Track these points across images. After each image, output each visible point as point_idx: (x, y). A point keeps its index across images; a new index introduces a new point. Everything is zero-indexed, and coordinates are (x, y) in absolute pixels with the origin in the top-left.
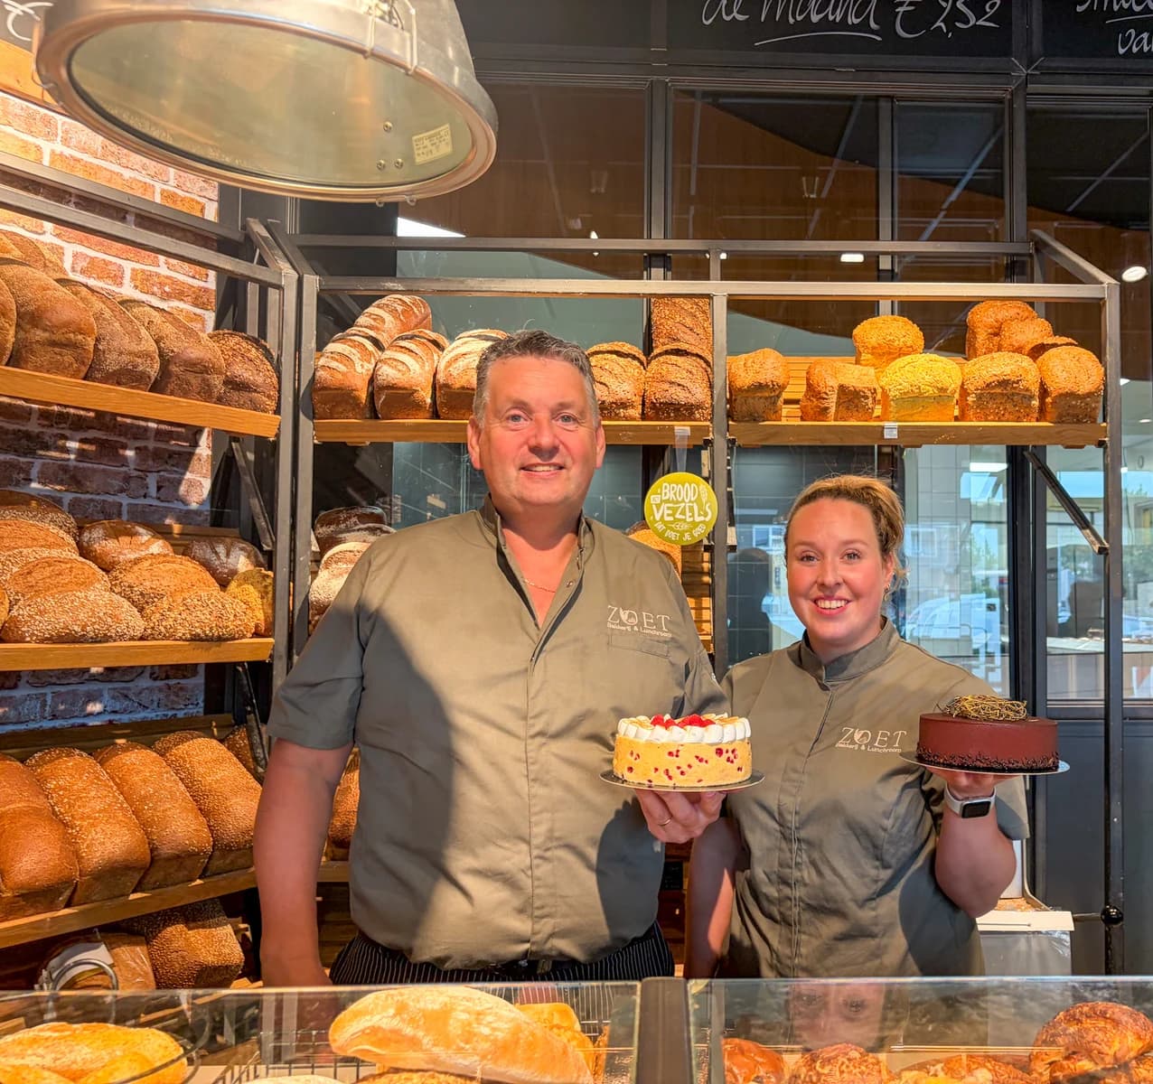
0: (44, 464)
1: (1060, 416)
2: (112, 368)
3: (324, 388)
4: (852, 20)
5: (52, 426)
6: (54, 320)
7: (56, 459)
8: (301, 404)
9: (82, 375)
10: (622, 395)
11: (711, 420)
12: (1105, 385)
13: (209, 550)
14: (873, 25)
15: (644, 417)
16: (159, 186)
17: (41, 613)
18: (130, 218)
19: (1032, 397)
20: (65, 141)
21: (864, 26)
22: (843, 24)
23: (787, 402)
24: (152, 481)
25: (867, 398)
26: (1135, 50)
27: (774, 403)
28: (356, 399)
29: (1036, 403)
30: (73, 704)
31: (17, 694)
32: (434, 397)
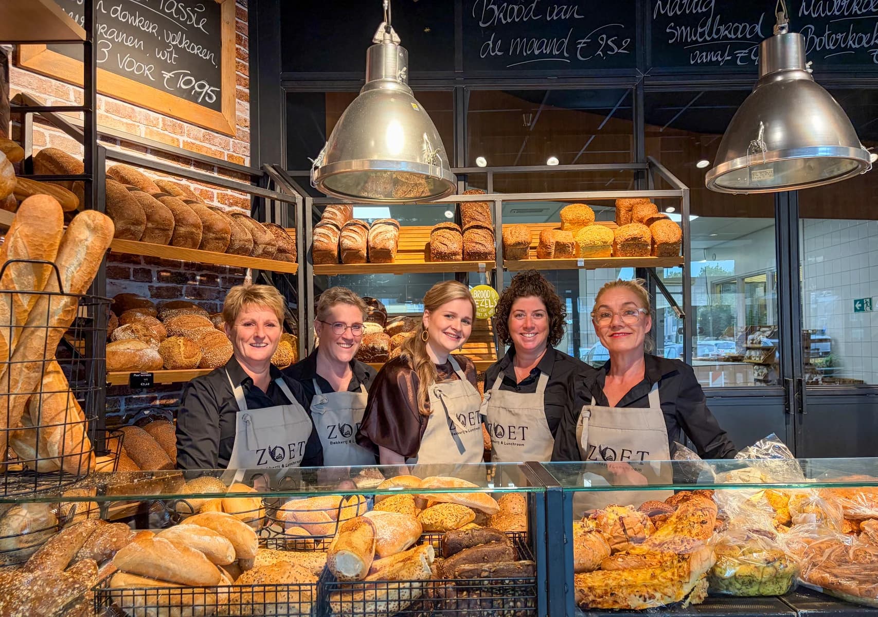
0: (187, 288)
1: (661, 253)
2: (236, 247)
3: (318, 251)
4: (555, 52)
5: (190, 269)
6: (217, 229)
7: (192, 285)
8: (307, 257)
9: (225, 251)
10: (454, 249)
11: (496, 260)
12: (683, 238)
14: (566, 54)
15: (463, 259)
16: (226, 152)
17: (215, 355)
18: (216, 169)
19: (648, 245)
20: (188, 136)
21: (561, 55)
22: (551, 55)
23: (531, 248)
25: (569, 247)
26: (699, 61)
27: (525, 251)
28: (333, 255)
29: (649, 248)
32: (367, 253)
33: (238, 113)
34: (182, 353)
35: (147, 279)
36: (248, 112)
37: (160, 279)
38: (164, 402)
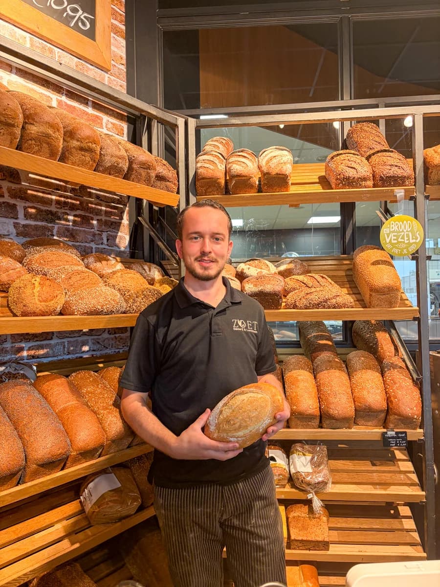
0: (59, 228)
2: (108, 164)
3: (203, 178)
5: (61, 208)
6: (82, 134)
7: (64, 225)
8: (189, 187)
9: (94, 168)
10: (364, 173)
11: (415, 185)
13: (141, 268)
15: (374, 186)
17: (81, 299)
24: (104, 236)
28: (219, 184)
30: (76, 347)
31: (52, 342)
32: (260, 180)
33: (113, 48)
34: (37, 294)
35: (12, 215)
36: (124, 50)
37: (27, 216)
38: (32, 352)
